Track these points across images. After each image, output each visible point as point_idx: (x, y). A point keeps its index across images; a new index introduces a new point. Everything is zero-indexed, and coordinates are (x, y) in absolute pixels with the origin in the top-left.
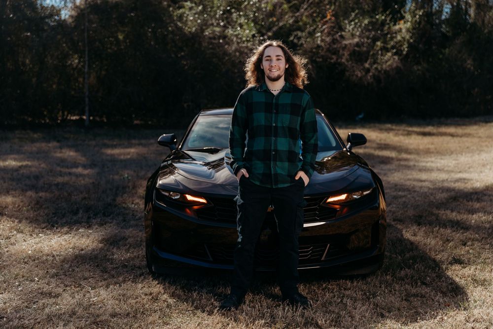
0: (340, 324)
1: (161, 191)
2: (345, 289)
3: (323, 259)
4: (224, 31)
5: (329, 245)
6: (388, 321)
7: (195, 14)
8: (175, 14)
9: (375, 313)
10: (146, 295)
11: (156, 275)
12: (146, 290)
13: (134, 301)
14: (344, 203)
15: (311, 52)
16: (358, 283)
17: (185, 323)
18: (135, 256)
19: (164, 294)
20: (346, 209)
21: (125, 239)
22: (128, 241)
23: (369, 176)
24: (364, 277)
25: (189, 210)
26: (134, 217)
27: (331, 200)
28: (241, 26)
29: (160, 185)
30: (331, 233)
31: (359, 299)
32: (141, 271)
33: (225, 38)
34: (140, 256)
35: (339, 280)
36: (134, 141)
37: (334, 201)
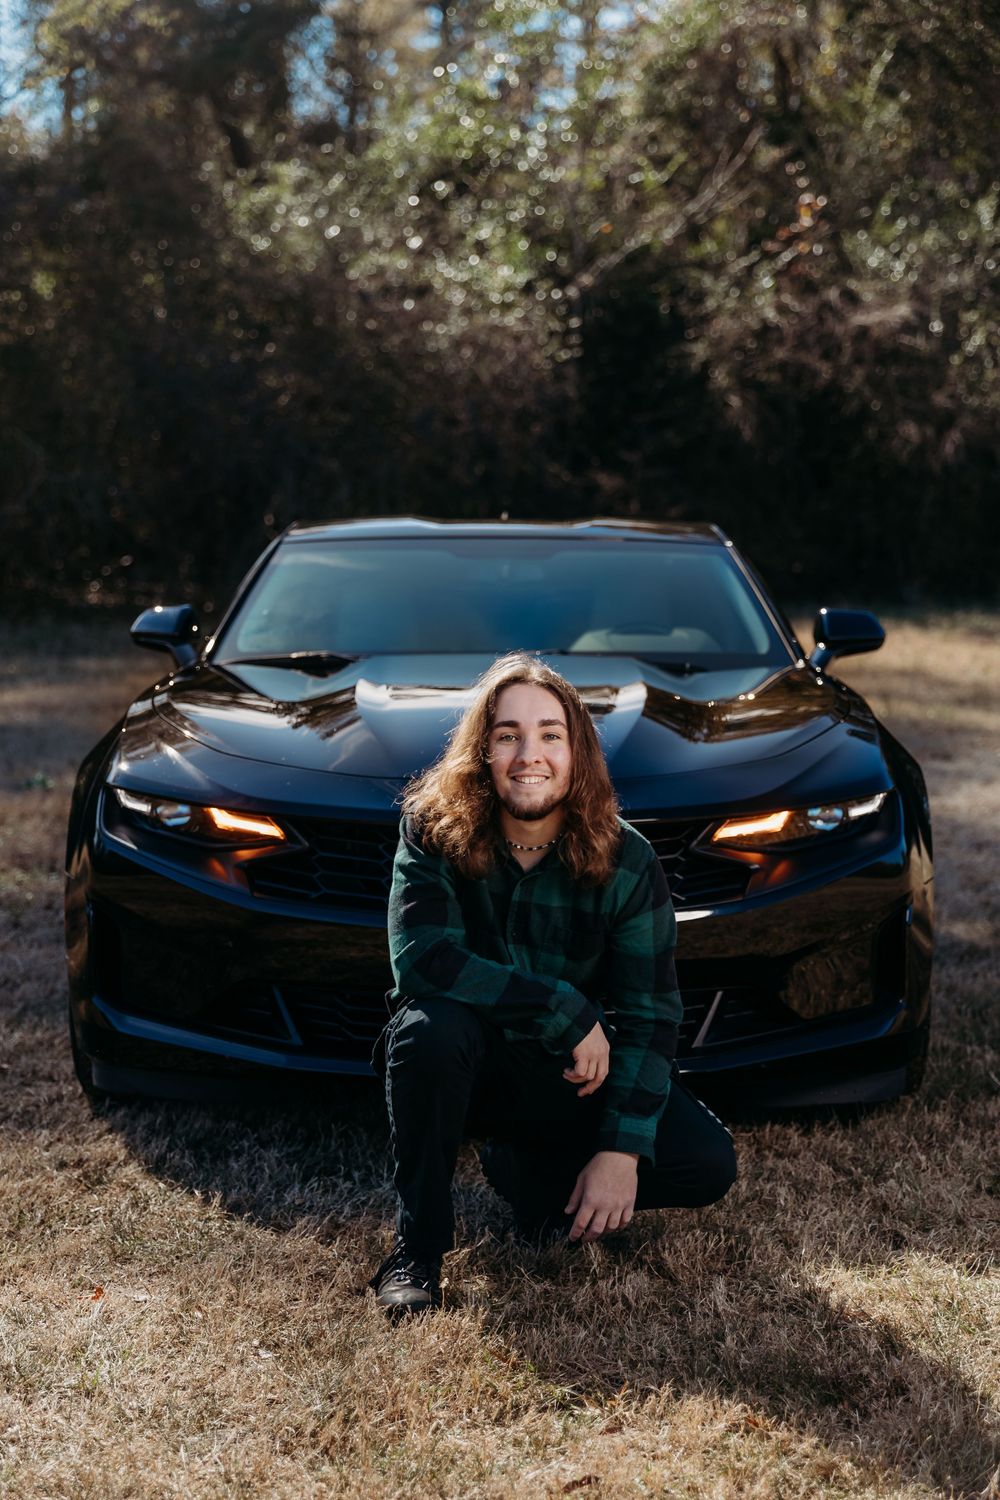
0: (742, 1267)
1: (122, 795)
2: (779, 1156)
3: (698, 1043)
4: (417, 268)
5: (719, 994)
6: (916, 1259)
7: (316, 206)
8: (244, 205)
9: (873, 1230)
10: (62, 1166)
11: (107, 1103)
12: (66, 1151)
13: (18, 1185)
14: (782, 844)
15: (739, 347)
16: (828, 1135)
17: (189, 1256)
18: (40, 1043)
19: (126, 1164)
20: (781, 869)
21: (10, 985)
22: (18, 993)
23: (874, 750)
24: (850, 1116)
25: (223, 863)
26: (51, 913)
27: (727, 832)
28: (481, 248)
29: (120, 774)
30: (732, 953)
31: (824, 1189)
32: (56, 1089)
33: (422, 291)
34: (57, 1041)
35: (761, 1124)
36: (82, 663)
37: (740, 838)
